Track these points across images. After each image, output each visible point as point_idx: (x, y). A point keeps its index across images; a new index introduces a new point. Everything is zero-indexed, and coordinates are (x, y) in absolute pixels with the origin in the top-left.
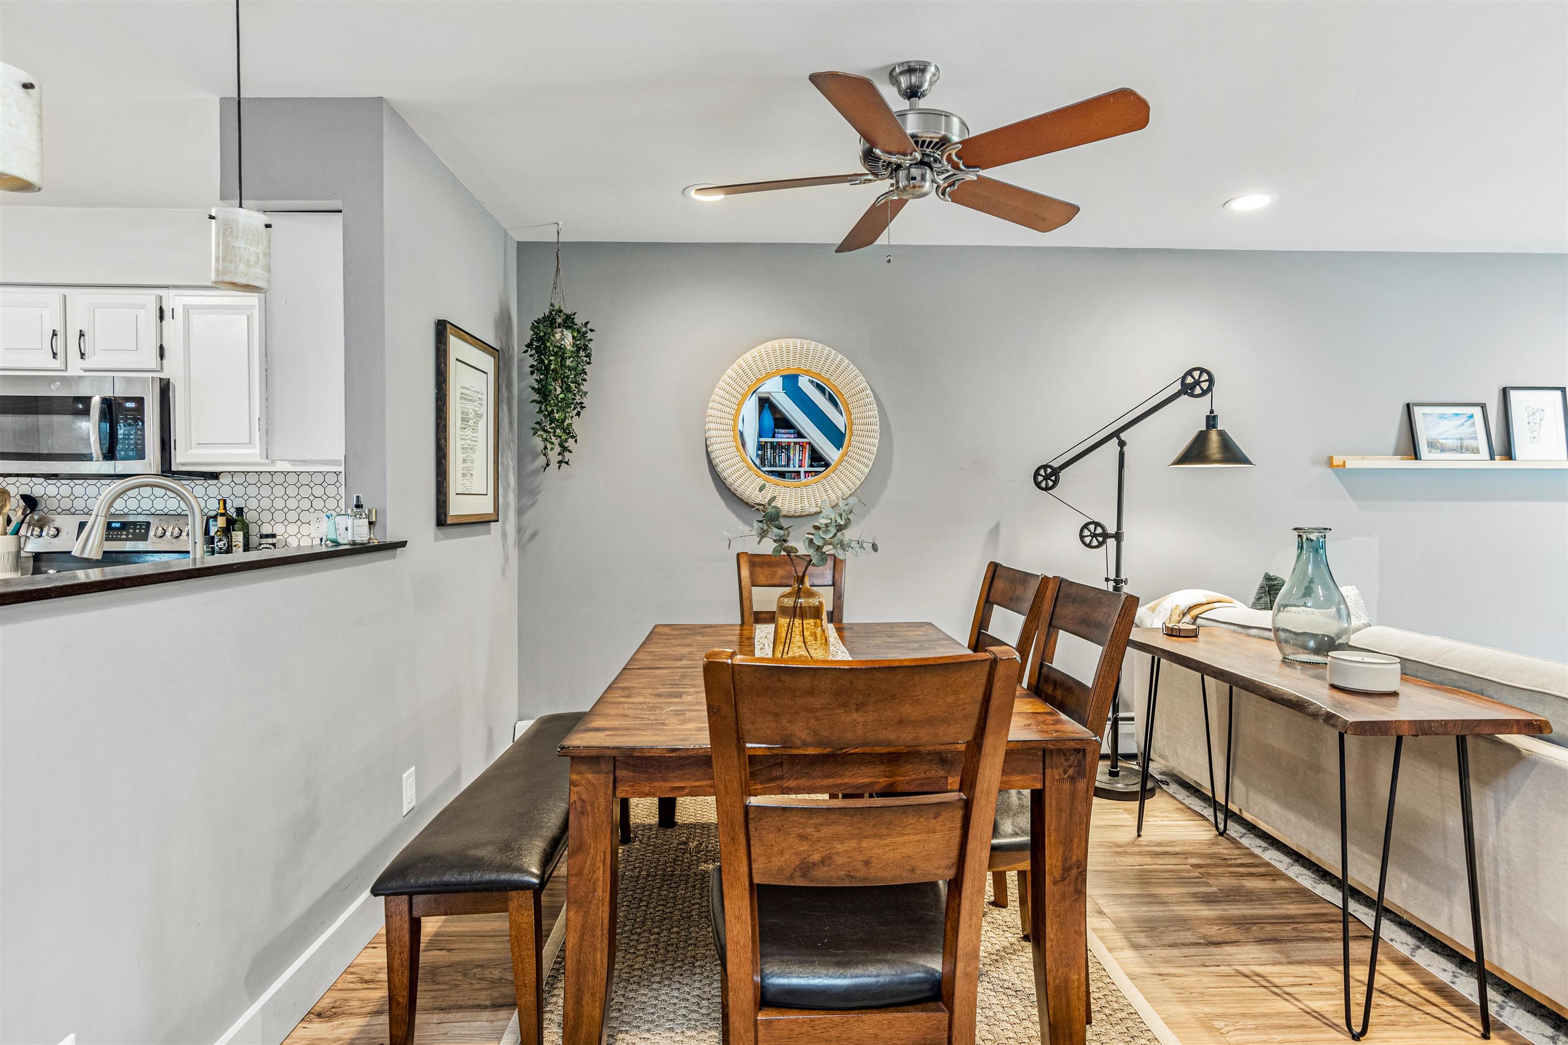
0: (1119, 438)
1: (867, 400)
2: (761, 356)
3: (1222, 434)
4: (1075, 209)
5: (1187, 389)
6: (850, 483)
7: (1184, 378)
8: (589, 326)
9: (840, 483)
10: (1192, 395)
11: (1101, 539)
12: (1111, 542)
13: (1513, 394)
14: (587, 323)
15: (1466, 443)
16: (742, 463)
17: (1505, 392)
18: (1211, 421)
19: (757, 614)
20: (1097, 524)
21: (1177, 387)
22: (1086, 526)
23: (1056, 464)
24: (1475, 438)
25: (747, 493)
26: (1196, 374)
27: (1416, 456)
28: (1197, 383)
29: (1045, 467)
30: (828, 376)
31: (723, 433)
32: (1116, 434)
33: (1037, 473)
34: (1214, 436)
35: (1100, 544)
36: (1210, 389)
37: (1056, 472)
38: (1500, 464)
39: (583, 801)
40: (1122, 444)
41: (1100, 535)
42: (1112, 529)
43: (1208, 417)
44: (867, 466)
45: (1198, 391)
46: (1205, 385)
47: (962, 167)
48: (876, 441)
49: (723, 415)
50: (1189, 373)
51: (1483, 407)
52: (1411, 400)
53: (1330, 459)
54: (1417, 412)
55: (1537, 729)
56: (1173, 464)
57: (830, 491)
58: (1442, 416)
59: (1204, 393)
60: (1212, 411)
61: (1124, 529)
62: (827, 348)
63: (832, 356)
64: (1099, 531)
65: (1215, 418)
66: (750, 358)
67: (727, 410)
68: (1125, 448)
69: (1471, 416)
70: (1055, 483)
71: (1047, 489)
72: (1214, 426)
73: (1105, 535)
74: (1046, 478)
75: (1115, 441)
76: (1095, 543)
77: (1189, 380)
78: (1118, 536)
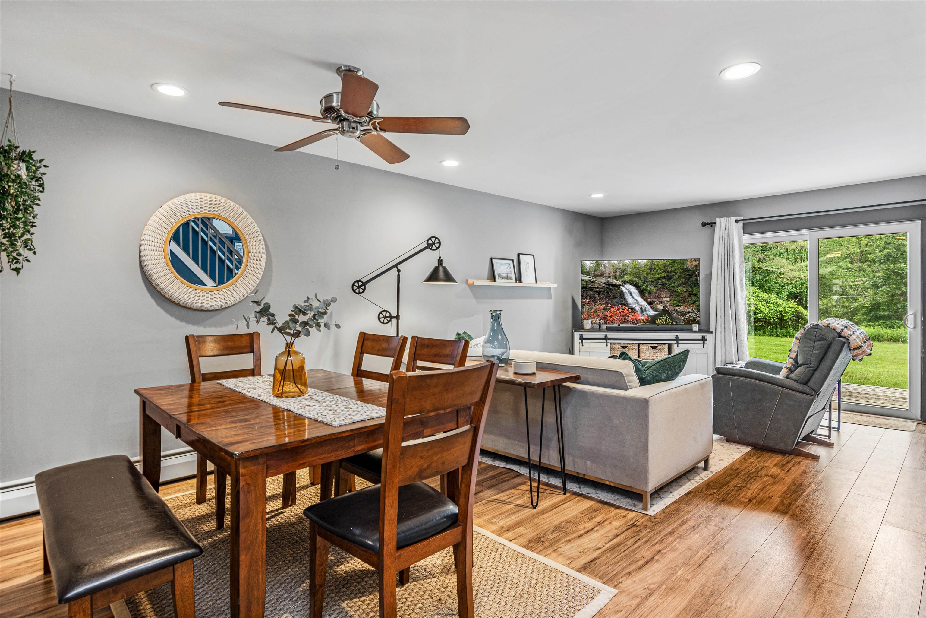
0: (397, 268)
1: (259, 238)
2: (186, 202)
3: (444, 268)
4: (407, 156)
5: (429, 246)
6: (248, 289)
7: (428, 241)
8: (44, 163)
9: (241, 289)
10: (431, 249)
11: (389, 319)
12: (394, 321)
13: (521, 255)
14: (42, 160)
15: (509, 275)
16: (171, 274)
17: (519, 255)
18: (440, 262)
19: (203, 375)
20: (387, 312)
21: (425, 245)
22: (381, 313)
23: (364, 280)
24: (511, 273)
25: (176, 295)
26: (433, 239)
27: (495, 281)
28: (434, 243)
29: (358, 281)
30: (233, 221)
31: (156, 253)
32: (396, 266)
33: (353, 285)
34: (441, 269)
35: (389, 322)
36: (439, 247)
37: (364, 284)
38: (518, 284)
39: (249, 484)
40: (399, 271)
41: (388, 317)
42: (394, 314)
43: (439, 260)
44: (258, 278)
45: (434, 247)
46: (437, 245)
47: (378, 129)
48: (264, 264)
49: (156, 240)
50: (430, 239)
51: (513, 260)
52: (493, 257)
53: (467, 280)
54: (495, 261)
55: (576, 379)
56: (424, 281)
57: (235, 294)
58: (501, 264)
59: (437, 248)
60: (440, 258)
61: (400, 314)
62: (233, 203)
63: (236, 208)
64: (388, 315)
65: (442, 260)
66: (178, 203)
67: (160, 237)
68: (400, 273)
69: (510, 264)
70: (364, 290)
71: (359, 293)
72: (441, 265)
73: (391, 317)
74: (359, 287)
75: (395, 269)
76: (386, 321)
77: (430, 242)
78: (397, 317)
